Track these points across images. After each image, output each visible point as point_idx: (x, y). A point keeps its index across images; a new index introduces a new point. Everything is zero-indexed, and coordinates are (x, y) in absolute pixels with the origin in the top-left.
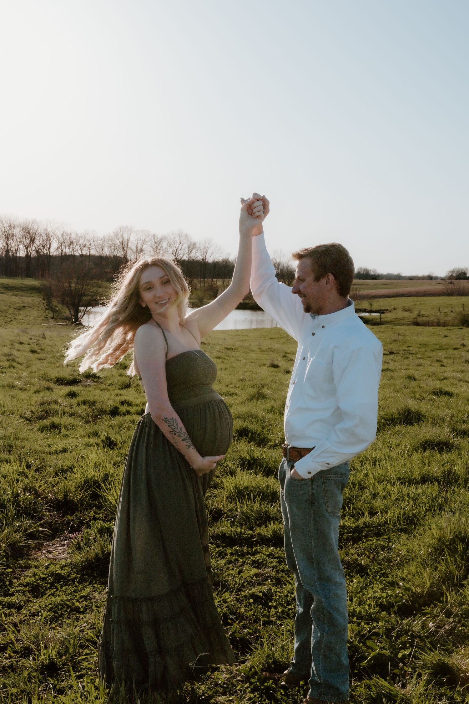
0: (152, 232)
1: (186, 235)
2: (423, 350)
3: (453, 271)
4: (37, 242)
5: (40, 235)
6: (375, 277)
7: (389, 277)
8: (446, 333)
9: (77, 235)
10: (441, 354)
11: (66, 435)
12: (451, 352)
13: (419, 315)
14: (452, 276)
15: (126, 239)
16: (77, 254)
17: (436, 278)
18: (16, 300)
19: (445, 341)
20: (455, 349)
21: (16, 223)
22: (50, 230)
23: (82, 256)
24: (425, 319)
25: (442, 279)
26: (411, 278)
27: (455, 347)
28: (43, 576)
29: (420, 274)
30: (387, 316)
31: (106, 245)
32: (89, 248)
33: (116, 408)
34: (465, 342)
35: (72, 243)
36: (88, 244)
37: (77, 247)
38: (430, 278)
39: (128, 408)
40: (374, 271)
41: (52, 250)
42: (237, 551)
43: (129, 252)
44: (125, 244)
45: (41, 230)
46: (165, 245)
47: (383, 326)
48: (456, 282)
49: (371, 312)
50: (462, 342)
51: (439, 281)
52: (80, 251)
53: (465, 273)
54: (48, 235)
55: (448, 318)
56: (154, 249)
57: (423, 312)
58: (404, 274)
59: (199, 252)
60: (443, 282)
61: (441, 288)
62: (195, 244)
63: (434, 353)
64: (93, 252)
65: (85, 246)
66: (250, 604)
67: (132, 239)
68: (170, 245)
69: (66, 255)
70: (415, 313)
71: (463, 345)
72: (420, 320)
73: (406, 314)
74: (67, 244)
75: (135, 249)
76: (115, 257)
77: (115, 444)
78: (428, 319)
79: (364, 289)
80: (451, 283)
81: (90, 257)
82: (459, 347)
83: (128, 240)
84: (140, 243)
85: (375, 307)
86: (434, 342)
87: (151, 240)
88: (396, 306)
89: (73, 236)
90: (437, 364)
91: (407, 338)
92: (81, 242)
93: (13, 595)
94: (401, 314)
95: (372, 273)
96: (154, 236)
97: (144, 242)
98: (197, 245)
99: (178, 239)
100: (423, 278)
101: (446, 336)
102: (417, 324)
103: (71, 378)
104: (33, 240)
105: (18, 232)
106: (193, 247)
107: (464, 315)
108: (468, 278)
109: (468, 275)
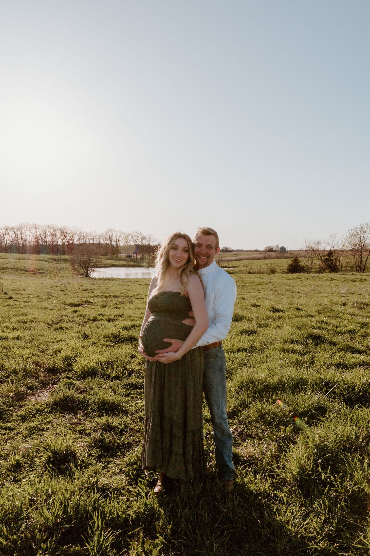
0: (124, 232)
1: (140, 233)
2: (251, 285)
3: (267, 248)
4: (68, 237)
5: (69, 234)
6: (230, 251)
7: (238, 251)
8: (262, 277)
9: (87, 233)
10: (260, 287)
11: (66, 332)
12: (264, 285)
13: (251, 269)
14: (266, 250)
15: (111, 235)
16: (87, 243)
17: (259, 251)
18: (58, 266)
19: (261, 281)
20: (266, 284)
21: (57, 228)
22: (73, 231)
23: (89, 244)
24: (253, 270)
25: (262, 252)
26: (247, 251)
28: (30, 410)
29: (252, 250)
30: (236, 270)
31: (102, 238)
32: (93, 240)
33: (96, 318)
34: (272, 281)
35: (85, 237)
36: (92, 238)
37: (87, 240)
38: (256, 251)
39: (102, 318)
40: (230, 248)
41: (75, 241)
42: (137, 392)
43: (113, 241)
44: (111, 237)
45: (69, 232)
46: (130, 237)
47: (234, 274)
48: (268, 252)
49: (229, 267)
50: (270, 281)
51: (260, 252)
52: (89, 241)
53: (272, 248)
54: (73, 234)
55: (264, 270)
56: (125, 240)
57: (253, 267)
58: (244, 250)
59: (146, 240)
60: (262, 253)
61: (261, 255)
62: (144, 237)
63: (257, 286)
64: (95, 242)
65: (91, 239)
66: (138, 422)
67: (114, 235)
68: (132, 237)
69: (82, 243)
70: (249, 267)
72: (251, 271)
73: (245, 268)
74: (82, 238)
75: (115, 240)
76: (106, 244)
77: (88, 337)
78: (255, 270)
79: (225, 257)
80: (266, 253)
81: (93, 244)
82: (268, 283)
83: (112, 236)
84: (118, 237)
85: (230, 266)
86: (257, 281)
87: (123, 235)
88: (240, 265)
89: (85, 234)
90: (258, 291)
91: (245, 280)
92: (89, 237)
93: (11, 422)
94: (242, 268)
95: (229, 249)
96: (124, 233)
97: (120, 236)
98: (146, 237)
99: (136, 235)
100: (253, 251)
101: (262, 278)
102: (250, 273)
103: (78, 303)
104: (65, 237)
105: (58, 233)
106: (143, 238)
107: (272, 268)
108: (274, 251)
109: (274, 249)
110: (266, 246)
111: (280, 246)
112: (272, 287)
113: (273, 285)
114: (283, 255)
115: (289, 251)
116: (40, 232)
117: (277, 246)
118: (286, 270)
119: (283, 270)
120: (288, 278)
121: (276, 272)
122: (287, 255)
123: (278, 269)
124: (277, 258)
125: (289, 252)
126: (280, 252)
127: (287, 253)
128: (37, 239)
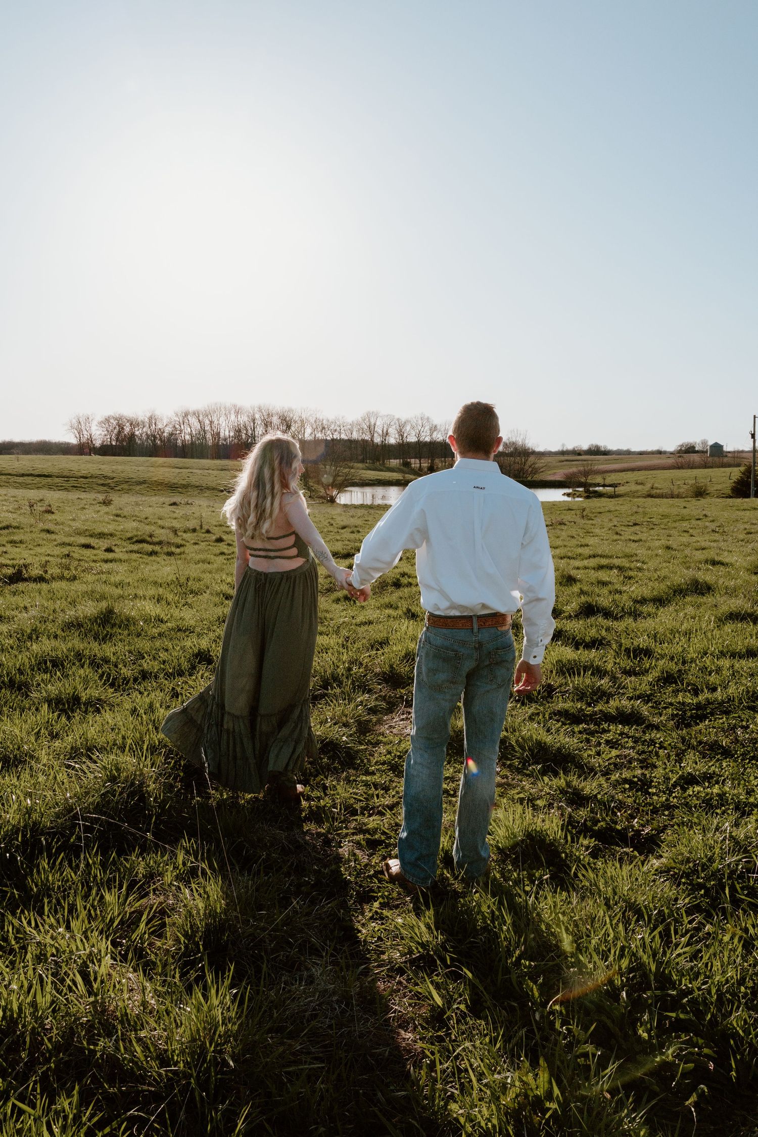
0: (397, 417)
1: (428, 418)
2: (666, 521)
3: (682, 446)
4: (293, 429)
5: (295, 422)
6: (606, 453)
7: (619, 453)
8: (684, 504)
9: (328, 421)
10: (685, 524)
12: (694, 522)
13: (652, 488)
14: (681, 450)
15: (373, 424)
16: (328, 438)
17: (665, 452)
19: (685, 512)
20: (697, 519)
21: (274, 412)
22: (304, 416)
23: (333, 440)
24: (658, 491)
25: (671, 453)
26: (641, 453)
27: (697, 517)
28: (399, 754)
29: (650, 449)
30: (620, 490)
31: (355, 430)
32: (340, 433)
33: (398, 580)
34: (709, 514)
35: (324, 428)
36: (338, 429)
37: (329, 432)
38: (660, 452)
39: (410, 580)
40: (605, 447)
41: (307, 435)
42: (585, 730)
43: (376, 435)
44: (372, 427)
45: (296, 418)
46: (408, 428)
47: (621, 499)
48: (685, 455)
49: (604, 486)
50: (704, 512)
51: (669, 455)
52: (331, 436)
53: (694, 447)
54: (302, 421)
55: (682, 490)
56: (398, 433)
57: (656, 485)
58: (633, 450)
59: (440, 433)
60: (672, 456)
61: (671, 461)
62: (436, 426)
63: (677, 524)
64: (343, 436)
65: (336, 430)
66: (625, 789)
67: (378, 423)
68: (413, 428)
69: (318, 439)
70: (649, 486)
71: (706, 516)
72: (654, 492)
73: (639, 487)
74: (319, 429)
75: (381, 432)
76: (363, 440)
77: (418, 616)
78: (661, 491)
79: (599, 464)
80: (680, 457)
81: (341, 440)
83: (375, 424)
84: (385, 426)
85: (608, 482)
86: (676, 513)
87: (395, 424)
88: (628, 480)
89: (325, 422)
90: (685, 534)
91: (647, 509)
92: (332, 427)
93: (373, 773)
94: (634, 487)
95: (603, 449)
96: (398, 420)
97: (389, 425)
98: (438, 427)
99: (420, 422)
100: (652, 453)
101: (685, 507)
102: (650, 496)
103: (345, 552)
104: (289, 427)
105: (275, 420)
106: (434, 429)
107: (698, 488)
108: (698, 452)
109: (696, 449)
110: (680, 443)
111: (711, 443)
112: (713, 526)
113: (713, 521)
114: (716, 459)
115: (729, 452)
116: (244, 419)
117: (704, 443)
118: (729, 492)
119: (722, 492)
120: (742, 508)
121: (707, 494)
122: (725, 460)
123: (711, 489)
124: (705, 466)
125: (729, 455)
126: (711, 455)
127: (726, 456)
128: (239, 431)
